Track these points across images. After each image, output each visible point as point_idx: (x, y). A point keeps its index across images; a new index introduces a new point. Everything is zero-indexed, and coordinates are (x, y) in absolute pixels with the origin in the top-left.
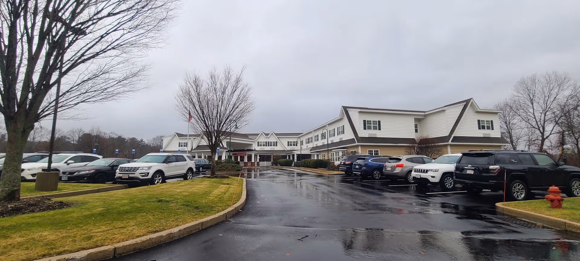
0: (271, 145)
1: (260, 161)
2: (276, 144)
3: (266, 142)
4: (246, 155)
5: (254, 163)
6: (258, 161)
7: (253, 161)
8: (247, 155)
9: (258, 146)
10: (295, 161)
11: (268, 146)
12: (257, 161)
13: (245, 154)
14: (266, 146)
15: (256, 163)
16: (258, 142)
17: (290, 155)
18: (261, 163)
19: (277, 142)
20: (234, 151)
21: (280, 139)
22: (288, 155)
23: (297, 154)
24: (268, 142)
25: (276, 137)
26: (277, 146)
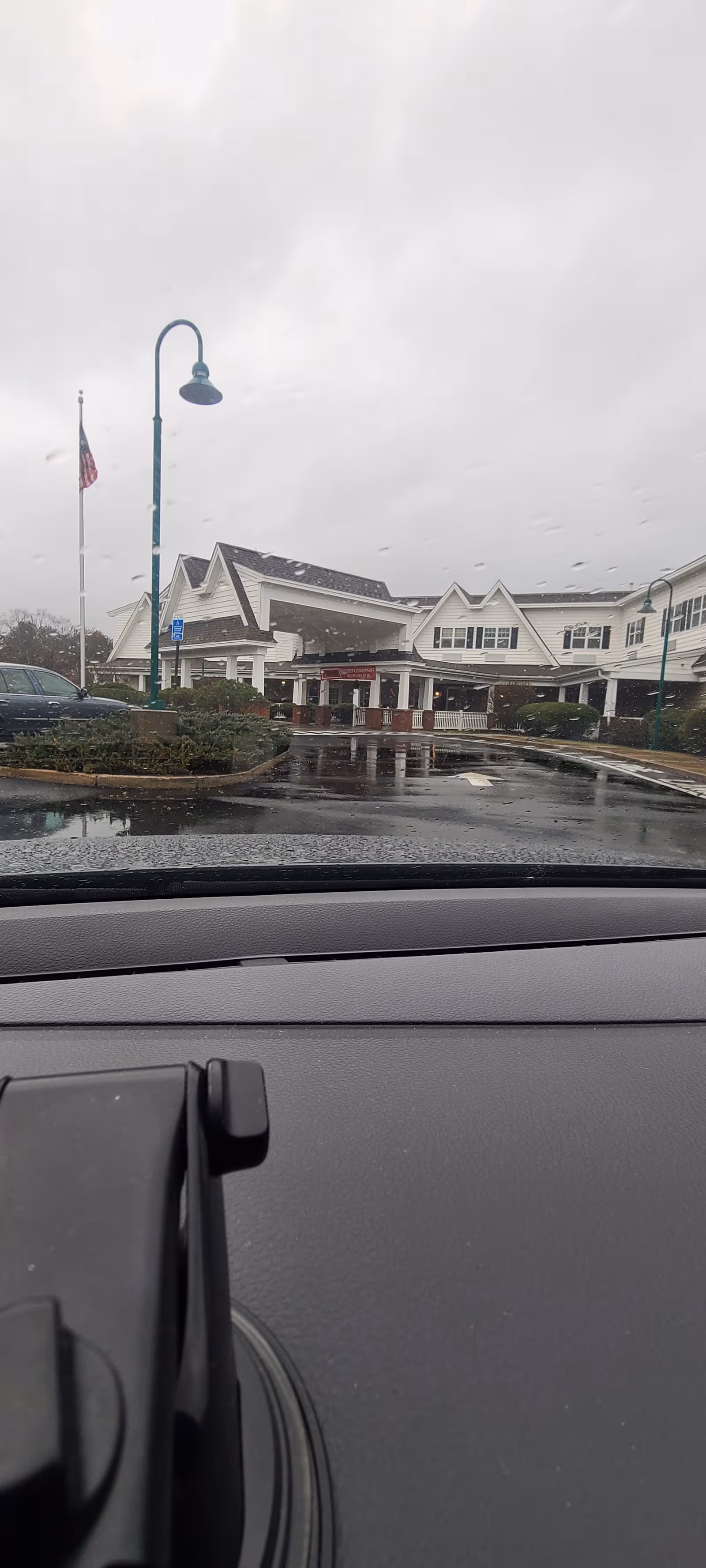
0: (490, 644)
1: (439, 705)
2: (512, 638)
3: (471, 630)
4: (374, 679)
5: (409, 714)
6: (430, 708)
7: (403, 703)
8: (378, 677)
9: (436, 646)
10: (609, 711)
11: (479, 646)
12: (425, 709)
13: (370, 670)
14: (470, 646)
15: (417, 715)
16: (437, 630)
17: (579, 685)
18: (439, 715)
19: (515, 631)
20: (329, 658)
21: (534, 618)
22: (567, 688)
23: (621, 683)
24: (480, 630)
25: (516, 607)
26: (514, 646)
